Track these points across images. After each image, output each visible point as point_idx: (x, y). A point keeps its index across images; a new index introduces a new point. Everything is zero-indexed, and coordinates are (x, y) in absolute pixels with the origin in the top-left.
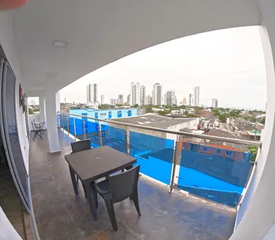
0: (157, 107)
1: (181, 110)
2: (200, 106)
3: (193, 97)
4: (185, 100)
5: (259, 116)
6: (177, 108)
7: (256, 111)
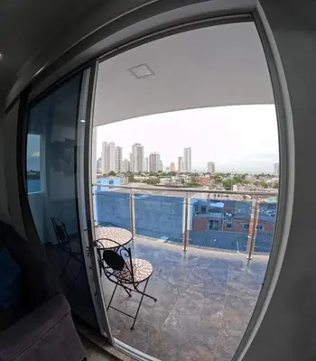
0: (139, 174)
1: (173, 178)
2: (192, 171)
3: (183, 160)
4: (172, 164)
5: (269, 181)
6: (164, 175)
7: (263, 175)
